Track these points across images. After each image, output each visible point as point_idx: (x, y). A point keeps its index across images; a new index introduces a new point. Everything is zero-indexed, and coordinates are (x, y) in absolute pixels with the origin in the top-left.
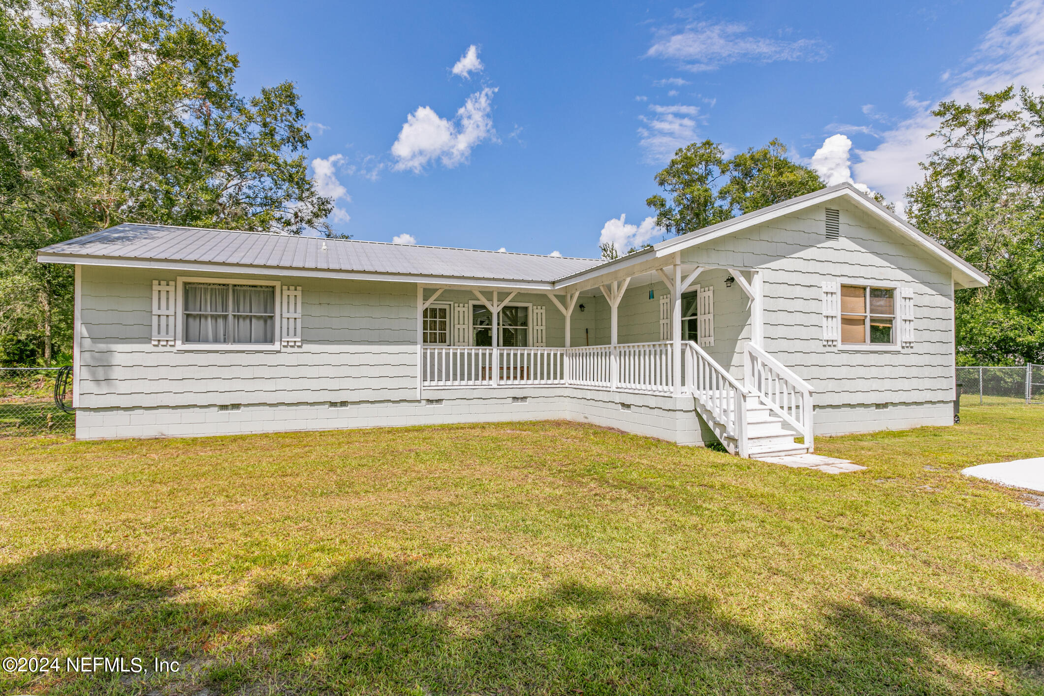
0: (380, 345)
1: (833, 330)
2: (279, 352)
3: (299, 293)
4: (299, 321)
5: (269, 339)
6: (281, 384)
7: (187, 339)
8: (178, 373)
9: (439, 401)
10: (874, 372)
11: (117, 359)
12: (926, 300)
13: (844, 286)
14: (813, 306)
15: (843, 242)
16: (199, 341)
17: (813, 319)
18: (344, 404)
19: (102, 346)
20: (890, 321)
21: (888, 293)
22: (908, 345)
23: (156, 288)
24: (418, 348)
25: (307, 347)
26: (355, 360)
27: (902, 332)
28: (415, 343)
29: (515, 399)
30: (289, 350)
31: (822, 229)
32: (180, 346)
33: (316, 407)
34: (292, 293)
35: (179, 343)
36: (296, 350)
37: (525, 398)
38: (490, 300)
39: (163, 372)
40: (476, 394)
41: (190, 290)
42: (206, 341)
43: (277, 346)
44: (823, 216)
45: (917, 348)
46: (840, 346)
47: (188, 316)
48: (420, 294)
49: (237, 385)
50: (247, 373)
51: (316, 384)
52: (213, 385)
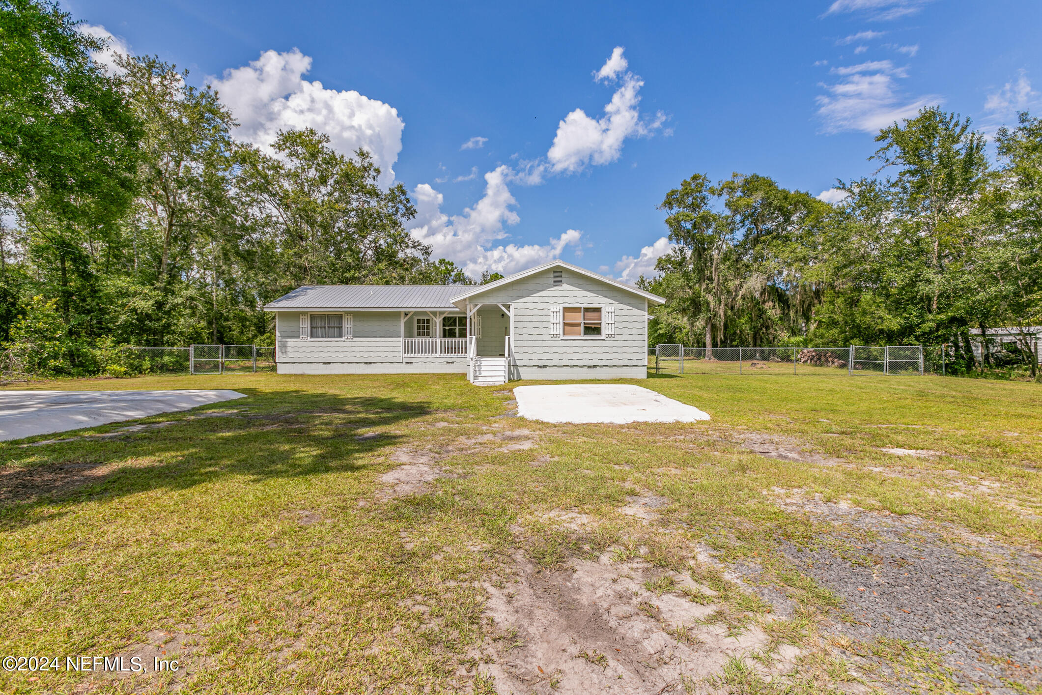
0: (384, 338)
1: (558, 330)
2: (344, 341)
3: (351, 318)
4: (352, 328)
5: (341, 336)
6: (345, 354)
7: (312, 336)
8: (309, 350)
9: (411, 363)
10: (585, 350)
11: (289, 344)
12: (624, 312)
13: (564, 308)
14: (545, 318)
15: (565, 286)
16: (316, 337)
17: (545, 325)
18: (370, 363)
19: (284, 340)
20: (600, 324)
21: (598, 310)
22: (608, 336)
23: (301, 318)
24: (401, 339)
25: (355, 339)
26: (374, 344)
27: (606, 330)
28: (400, 337)
29: (448, 362)
30: (348, 340)
31: (552, 281)
33: (359, 364)
34: (349, 318)
35: (310, 338)
36: (351, 340)
37: (453, 362)
38: (435, 316)
39: (304, 349)
40: (428, 360)
41: (313, 317)
42: (318, 337)
43: (343, 339)
44: (552, 275)
45: (617, 337)
46: (562, 337)
47: (312, 328)
48: (403, 315)
49: (329, 354)
50: (333, 350)
51: (358, 355)
52: (321, 355)
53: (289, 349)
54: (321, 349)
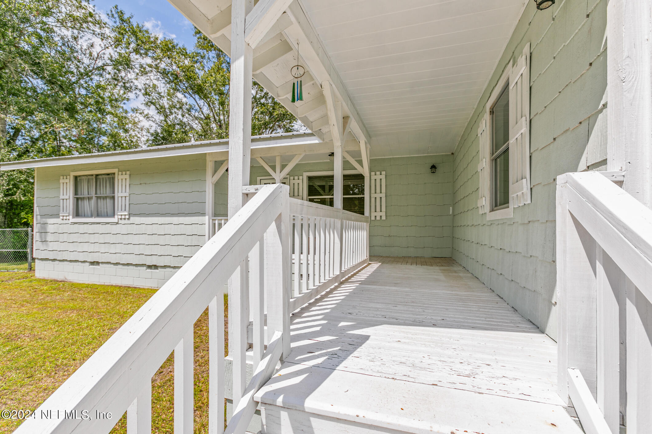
0: (179, 216)
2: (117, 223)
3: (127, 177)
4: (127, 198)
5: (113, 214)
6: (119, 248)
7: (77, 214)
8: (71, 237)
11: (49, 228)
16: (85, 216)
18: (156, 267)
19: (44, 220)
23: (62, 181)
24: (208, 219)
25: (133, 219)
26: (161, 230)
28: (203, 214)
30: (123, 222)
32: (72, 220)
33: (139, 268)
34: (124, 177)
35: (71, 217)
36: (126, 221)
41: (77, 181)
43: (115, 220)
47: (78, 199)
48: (210, 166)
49: (96, 248)
50: (102, 239)
51: (137, 250)
52: (86, 247)
53: (50, 237)
54: (86, 238)
